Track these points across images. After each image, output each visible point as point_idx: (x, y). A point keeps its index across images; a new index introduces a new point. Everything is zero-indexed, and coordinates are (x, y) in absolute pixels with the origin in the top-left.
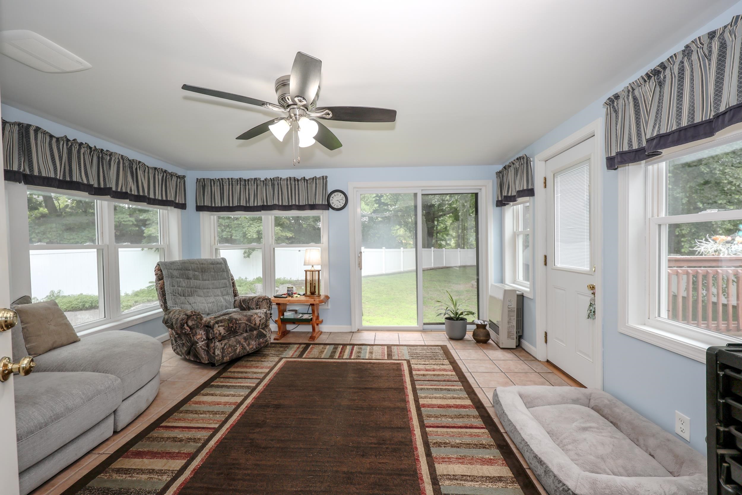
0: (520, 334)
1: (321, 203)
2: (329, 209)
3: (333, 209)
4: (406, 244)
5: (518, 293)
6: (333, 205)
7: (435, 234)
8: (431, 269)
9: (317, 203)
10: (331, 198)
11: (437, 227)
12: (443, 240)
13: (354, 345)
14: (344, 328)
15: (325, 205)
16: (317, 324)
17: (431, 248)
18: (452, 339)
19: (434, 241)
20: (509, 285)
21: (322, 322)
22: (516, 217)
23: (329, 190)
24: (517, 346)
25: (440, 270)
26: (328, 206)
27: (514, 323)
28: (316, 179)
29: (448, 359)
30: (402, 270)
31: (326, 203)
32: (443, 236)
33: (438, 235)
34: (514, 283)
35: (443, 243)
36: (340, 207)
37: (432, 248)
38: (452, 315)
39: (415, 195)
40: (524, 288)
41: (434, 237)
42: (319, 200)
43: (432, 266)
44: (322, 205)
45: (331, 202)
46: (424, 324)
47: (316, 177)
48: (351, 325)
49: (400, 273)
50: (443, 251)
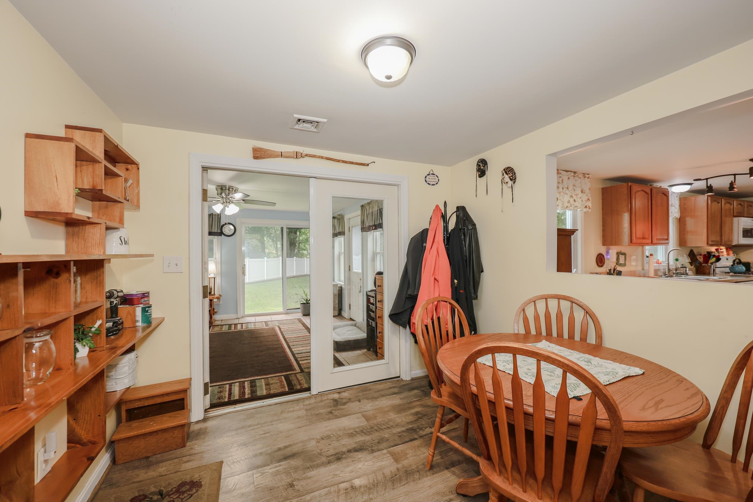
0: (340, 308)
1: (216, 231)
2: (221, 236)
3: (225, 235)
4: (269, 253)
5: (339, 285)
6: (225, 233)
7: (297, 244)
8: (293, 277)
9: (213, 231)
10: (223, 228)
11: (299, 238)
12: (304, 250)
13: (242, 324)
14: (233, 316)
15: (219, 232)
16: (213, 314)
17: (293, 257)
18: (304, 315)
19: (296, 251)
20: (337, 282)
21: (216, 312)
22: (340, 244)
23: (222, 223)
24: (338, 315)
25: (302, 277)
26: (221, 233)
27: (337, 302)
28: (212, 215)
29: (301, 323)
30: (266, 278)
31: (220, 231)
32: (305, 246)
33: (300, 244)
34: (339, 281)
35: (305, 252)
36: (230, 234)
37: (295, 258)
38: (305, 302)
39: (282, 229)
40: (342, 283)
41: (296, 247)
42: (215, 229)
43: (295, 274)
44: (217, 233)
45: (223, 231)
46: (287, 310)
47: (212, 213)
48: (237, 313)
49: (264, 281)
50: (305, 260)
